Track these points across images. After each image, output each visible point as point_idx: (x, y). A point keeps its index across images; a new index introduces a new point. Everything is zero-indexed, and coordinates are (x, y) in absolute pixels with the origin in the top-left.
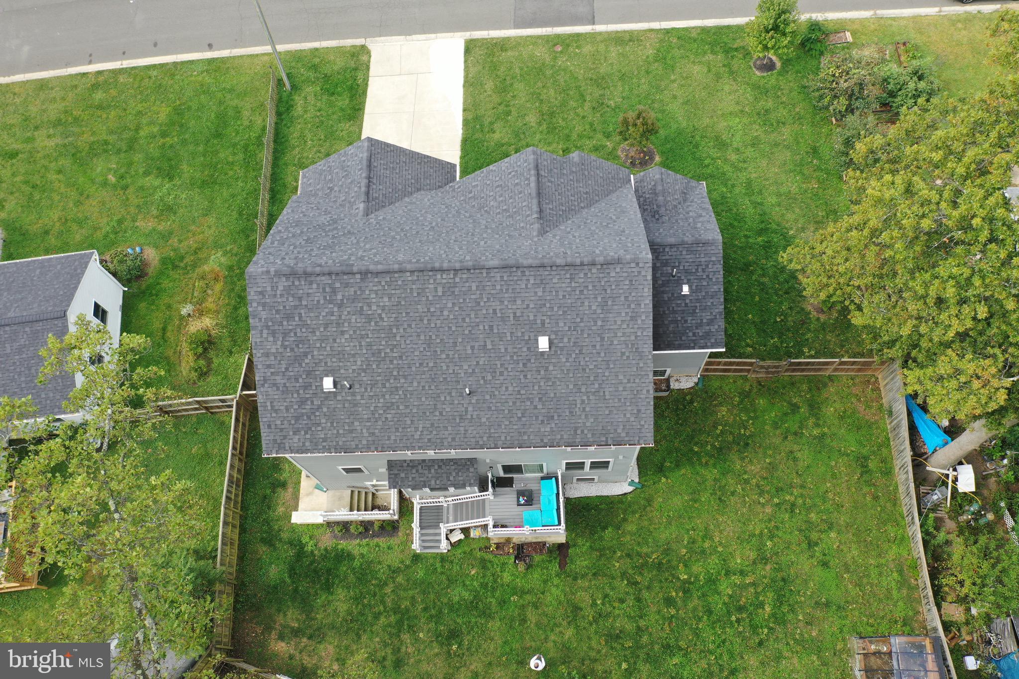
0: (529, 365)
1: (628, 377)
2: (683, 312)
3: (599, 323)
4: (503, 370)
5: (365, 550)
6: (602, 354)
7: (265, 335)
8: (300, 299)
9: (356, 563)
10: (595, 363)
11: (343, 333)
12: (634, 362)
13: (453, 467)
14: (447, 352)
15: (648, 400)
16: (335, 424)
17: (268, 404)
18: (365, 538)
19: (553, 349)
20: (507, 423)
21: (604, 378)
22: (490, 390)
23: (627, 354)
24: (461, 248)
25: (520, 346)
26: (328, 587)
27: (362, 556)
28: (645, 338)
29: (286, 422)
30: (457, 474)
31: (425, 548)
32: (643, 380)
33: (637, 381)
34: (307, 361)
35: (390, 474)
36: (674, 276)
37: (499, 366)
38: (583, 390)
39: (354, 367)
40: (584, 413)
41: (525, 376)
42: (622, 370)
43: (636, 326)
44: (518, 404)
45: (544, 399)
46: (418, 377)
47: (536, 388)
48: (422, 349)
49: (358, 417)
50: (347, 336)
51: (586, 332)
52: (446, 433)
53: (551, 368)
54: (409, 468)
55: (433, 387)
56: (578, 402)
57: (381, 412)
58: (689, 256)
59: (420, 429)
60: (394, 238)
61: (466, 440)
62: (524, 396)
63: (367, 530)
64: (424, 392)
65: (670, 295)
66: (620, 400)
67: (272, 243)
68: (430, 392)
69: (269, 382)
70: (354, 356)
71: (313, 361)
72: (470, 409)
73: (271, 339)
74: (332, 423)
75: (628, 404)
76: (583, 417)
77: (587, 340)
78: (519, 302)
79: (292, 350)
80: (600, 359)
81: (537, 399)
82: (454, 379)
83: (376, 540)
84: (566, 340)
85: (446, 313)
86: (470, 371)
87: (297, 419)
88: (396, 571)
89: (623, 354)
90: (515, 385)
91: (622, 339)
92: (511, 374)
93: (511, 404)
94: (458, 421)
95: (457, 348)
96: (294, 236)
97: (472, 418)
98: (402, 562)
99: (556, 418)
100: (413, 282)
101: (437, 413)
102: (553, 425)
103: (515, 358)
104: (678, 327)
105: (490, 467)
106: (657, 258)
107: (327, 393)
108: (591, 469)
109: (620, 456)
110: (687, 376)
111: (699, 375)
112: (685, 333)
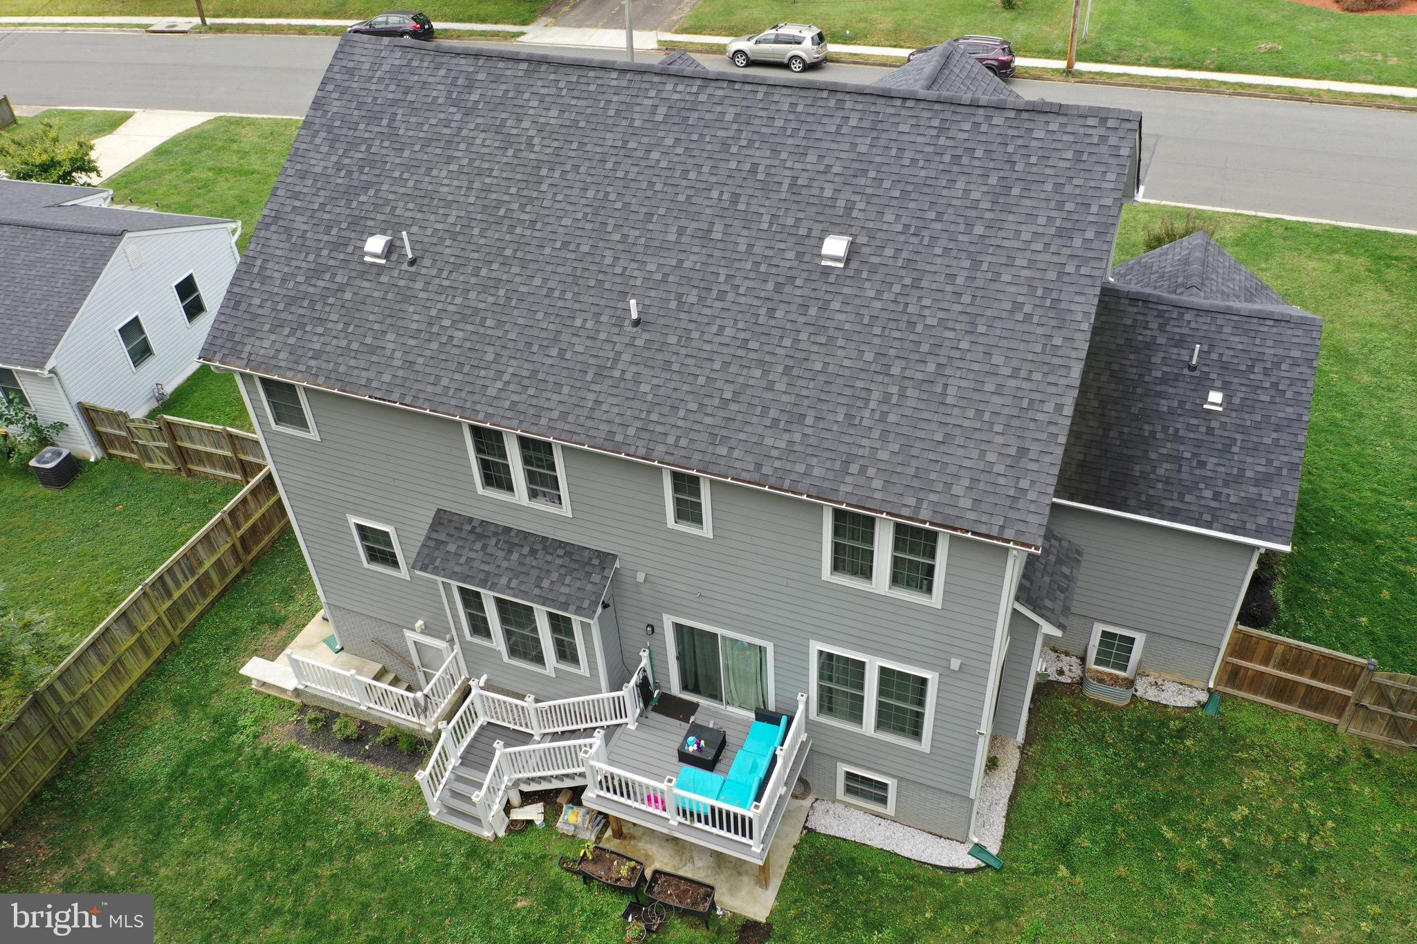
0: (788, 289)
1: (1015, 363)
2: (1198, 444)
3: (979, 230)
4: (727, 287)
5: (332, 777)
6: (966, 299)
7: (318, 141)
8: (408, 90)
9: (304, 794)
10: (941, 314)
11: (450, 160)
12: (1040, 330)
13: (559, 561)
14: (625, 231)
15: (1053, 429)
16: (351, 329)
17: (258, 262)
18: (350, 756)
19: (854, 265)
20: (694, 407)
21: (956, 354)
22: (684, 324)
23: (1027, 309)
25: (782, 246)
26: (221, 822)
27: (323, 784)
28: (1084, 281)
29: (269, 304)
30: (562, 577)
31: (453, 812)
32: (1051, 379)
33: (1037, 376)
34: (363, 198)
35: (428, 538)
36: (1192, 368)
37: (722, 279)
38: (895, 370)
39: (438, 226)
40: (881, 426)
41: (771, 312)
42: (1004, 343)
43: (1067, 251)
44: (733, 369)
45: (795, 372)
46: (549, 268)
47: (787, 342)
48: (580, 216)
49: (400, 323)
50: (454, 167)
51: (942, 243)
52: (555, 397)
53: (836, 305)
54: (472, 537)
55: (569, 295)
56: (875, 395)
57: (447, 323)
58: (1237, 339)
59: (506, 377)
61: (590, 423)
62: (752, 355)
63: (361, 739)
64: (547, 301)
65: (1176, 404)
66: (979, 412)
68: (560, 303)
69: (281, 223)
70: (449, 204)
71: (373, 200)
72: (626, 357)
73: (324, 149)
74: (347, 324)
75: (998, 428)
76: (876, 434)
77: (939, 260)
78: (812, 158)
79: (350, 173)
80: (958, 308)
81: (780, 369)
82: (619, 288)
83: (368, 765)
84: (889, 252)
85: (655, 155)
86: (659, 277)
87: (292, 301)
88: (367, 840)
89: (1017, 306)
90: (741, 325)
91: (1025, 273)
92: (742, 300)
93: (717, 366)
94: (589, 377)
95: (650, 226)
97: (622, 379)
98: (388, 826)
99: (809, 420)
100: (617, 91)
101: (554, 352)
102: (797, 437)
103: (763, 268)
104: (1179, 471)
105: (649, 625)
106: (1162, 328)
107: (364, 263)
108: (880, 725)
109: (952, 660)
110: (1182, 684)
111: (1211, 685)
112: (1193, 488)
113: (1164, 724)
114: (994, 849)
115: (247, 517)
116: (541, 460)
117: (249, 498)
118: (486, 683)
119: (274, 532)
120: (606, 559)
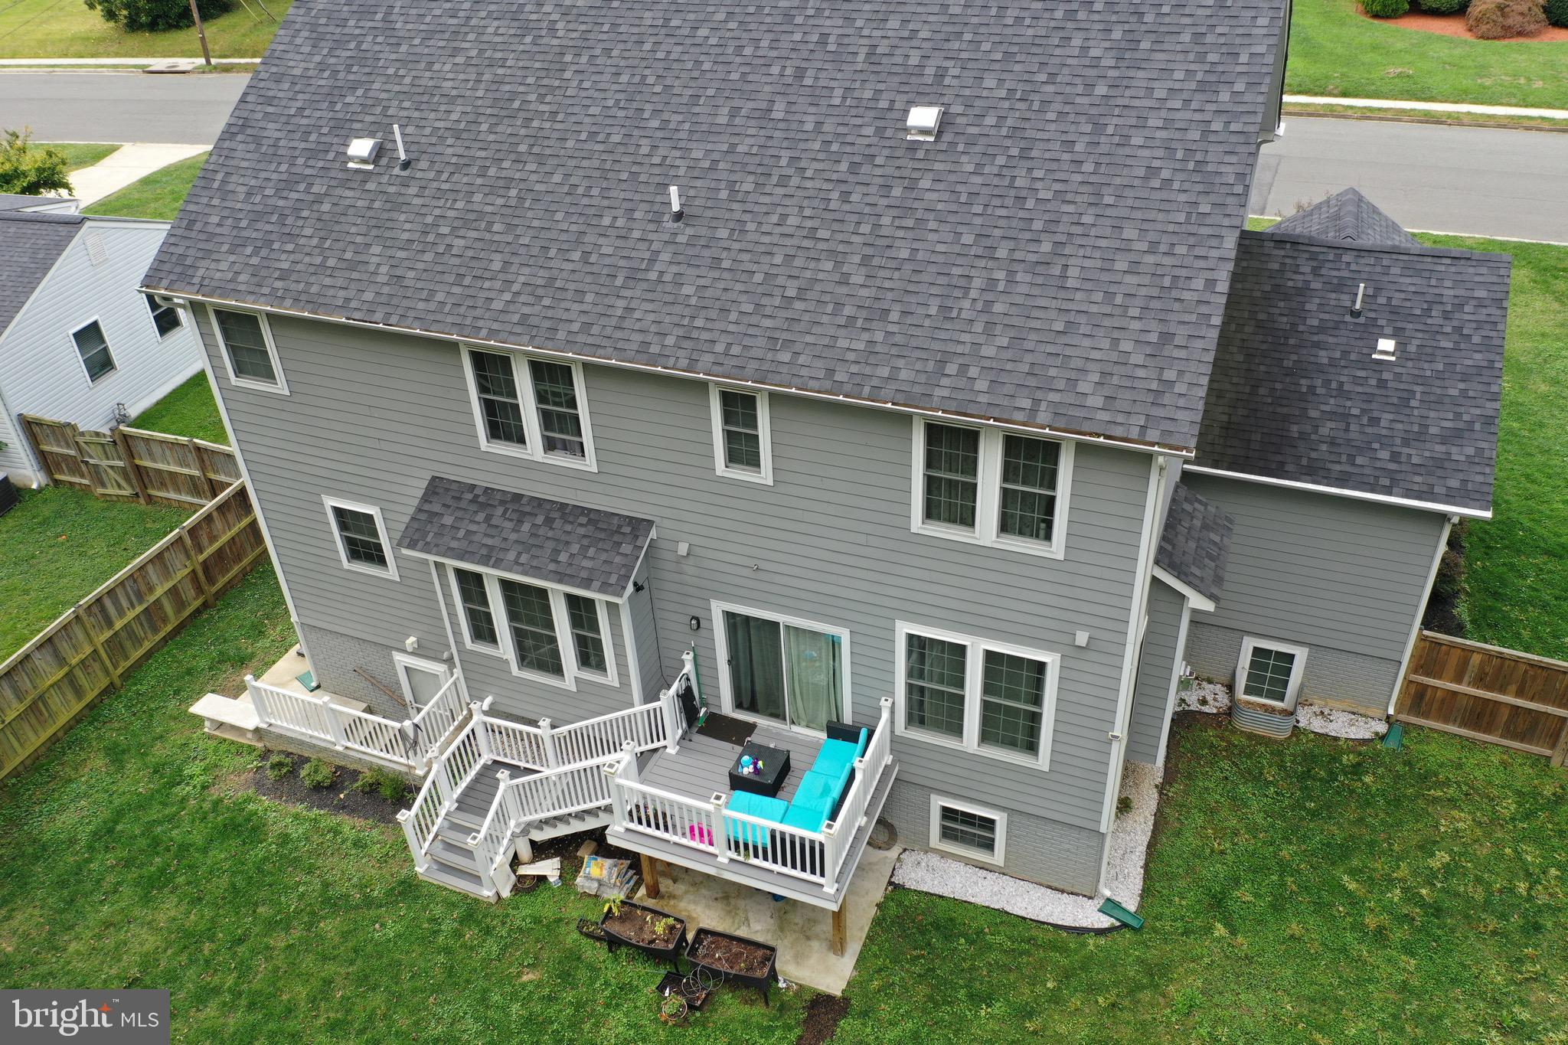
0: (865, 169)
1: (1152, 236)
2: (1369, 398)
3: (1101, 90)
4: (790, 171)
5: (296, 832)
6: (1088, 167)
9: (260, 851)
10: (1057, 186)
11: (456, 52)
12: (1183, 198)
13: (582, 531)
14: (665, 116)
15: (1204, 309)
16: (327, 244)
17: (220, 176)
18: (319, 807)
19: (947, 137)
20: (749, 308)
21: (1078, 230)
22: (737, 216)
23: (1165, 174)
25: (859, 121)
26: (153, 886)
27: (284, 839)
28: (1234, 139)
29: (230, 221)
30: (584, 549)
31: (445, 868)
32: (1199, 251)
33: (1181, 250)
34: (349, 99)
35: (419, 510)
36: (1356, 314)
37: (784, 162)
38: (1001, 253)
39: (438, 124)
40: (984, 318)
41: (845, 197)
42: (1139, 215)
43: (1213, 107)
44: (798, 262)
45: (876, 261)
46: (573, 163)
47: (865, 228)
48: (610, 103)
49: (388, 234)
50: (460, 60)
51: (1057, 107)
52: (576, 307)
53: (925, 184)
54: (474, 507)
55: (595, 192)
56: (977, 283)
57: (445, 230)
58: (1408, 280)
59: (516, 287)
61: (619, 334)
62: (821, 246)
63: (334, 787)
64: (568, 199)
65: (1338, 355)
66: (1109, 295)
68: (585, 201)
69: (249, 131)
70: (452, 100)
71: (361, 101)
72: (665, 256)
73: (306, 49)
74: (323, 239)
75: (1134, 312)
76: (979, 327)
77: (1053, 127)
78: (893, 23)
79: (335, 74)
80: (1079, 178)
81: (857, 259)
82: (657, 179)
83: (342, 817)
84: (990, 120)
85: (703, 32)
86: (707, 164)
87: (257, 216)
88: (333, 903)
89: (1152, 171)
90: (807, 212)
91: (1163, 134)
92: (809, 184)
93: (778, 259)
94: (619, 282)
95: (696, 110)
97: (660, 281)
98: (362, 887)
99: (894, 316)
101: (576, 256)
102: (879, 336)
103: (835, 147)
104: (1347, 430)
105: (693, 618)
106: (1315, 271)
107: (348, 170)
108: (985, 737)
109: (1079, 633)
110: (1354, 713)
111: (1391, 711)
112: (1366, 448)
113: (1335, 759)
114: (1131, 904)
115: (213, 539)
116: (558, 395)
117: (215, 514)
118: (492, 705)
119: (245, 561)
120: (639, 526)
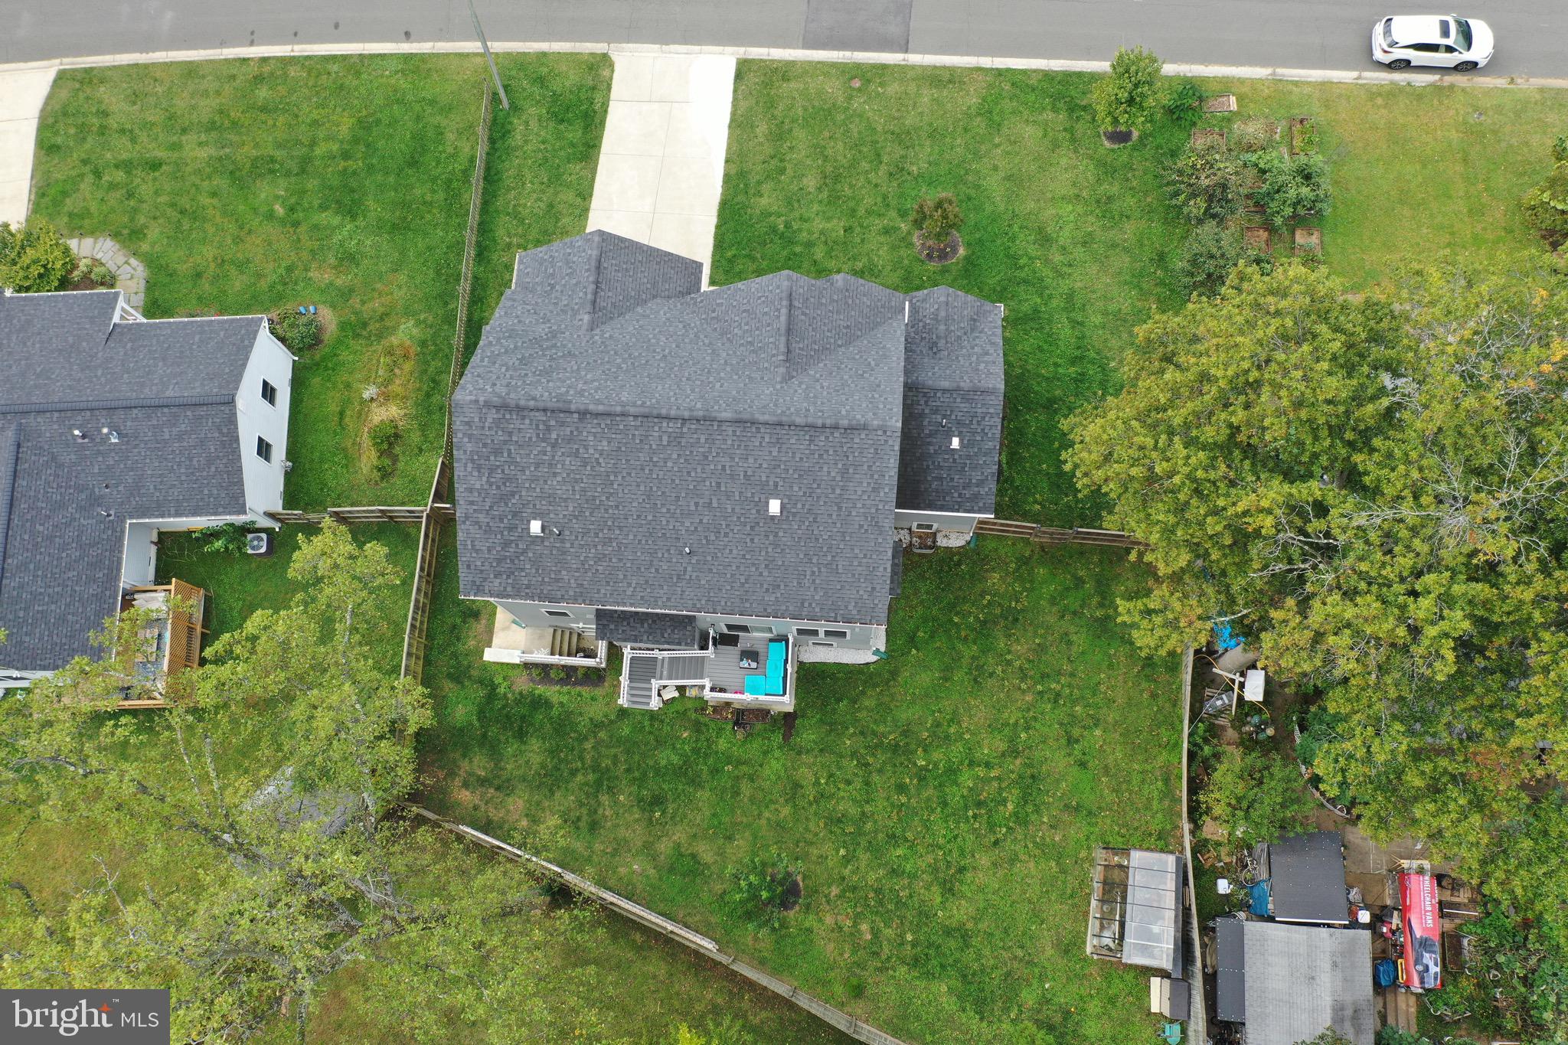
0: (757, 528)
1: (864, 552)
2: (950, 468)
3: (838, 491)
4: (728, 531)
5: (565, 699)
6: (839, 525)
7: (469, 469)
8: (510, 434)
9: (555, 712)
10: (829, 533)
11: (555, 474)
12: (872, 536)
13: (670, 623)
14: (668, 506)
15: (884, 578)
16: (540, 571)
17: (469, 543)
18: (567, 686)
19: (785, 514)
20: (729, 588)
21: (839, 551)
22: (712, 550)
23: (865, 527)
24: (693, 391)
25: (748, 507)
26: (521, 735)
27: (561, 704)
29: (487, 564)
30: (673, 631)
31: (634, 702)
32: (880, 557)
33: (874, 557)
34: (514, 501)
35: (598, 624)
36: (943, 425)
37: (724, 526)
38: (814, 561)
39: (565, 513)
40: (813, 586)
41: (752, 540)
42: (858, 544)
43: (878, 499)
44: (742, 569)
45: (770, 566)
46: (635, 530)
47: (763, 553)
48: (641, 500)
49: (566, 566)
50: (559, 479)
52: (661, 591)
53: (781, 534)
54: (620, 620)
55: (650, 542)
56: (808, 573)
57: (592, 563)
58: (964, 405)
59: (633, 585)
60: (619, 367)
61: (682, 601)
62: (749, 561)
63: (569, 676)
64: (640, 546)
65: (937, 447)
66: (853, 575)
67: (482, 360)
68: (647, 547)
71: (520, 502)
72: (689, 569)
73: (476, 474)
74: (537, 569)
75: (862, 580)
76: (812, 589)
77: (823, 508)
78: (751, 460)
79: (498, 488)
80: (836, 530)
81: (763, 566)
82: (674, 536)
83: (578, 688)
84: (799, 506)
85: (670, 464)
86: (692, 528)
88: (597, 726)
90: (740, 548)
91: (862, 510)
92: (737, 536)
93: (734, 568)
94: (675, 580)
95: (680, 503)
96: (506, 352)
97: (691, 579)
98: (606, 716)
99: (782, 587)
100: (636, 428)
101: (653, 570)
102: (779, 595)
103: (742, 519)
104: (942, 485)
106: (926, 402)
107: (533, 536)
108: (826, 636)
110: (958, 535)
112: (949, 493)
113: (951, 559)
114: (883, 649)
